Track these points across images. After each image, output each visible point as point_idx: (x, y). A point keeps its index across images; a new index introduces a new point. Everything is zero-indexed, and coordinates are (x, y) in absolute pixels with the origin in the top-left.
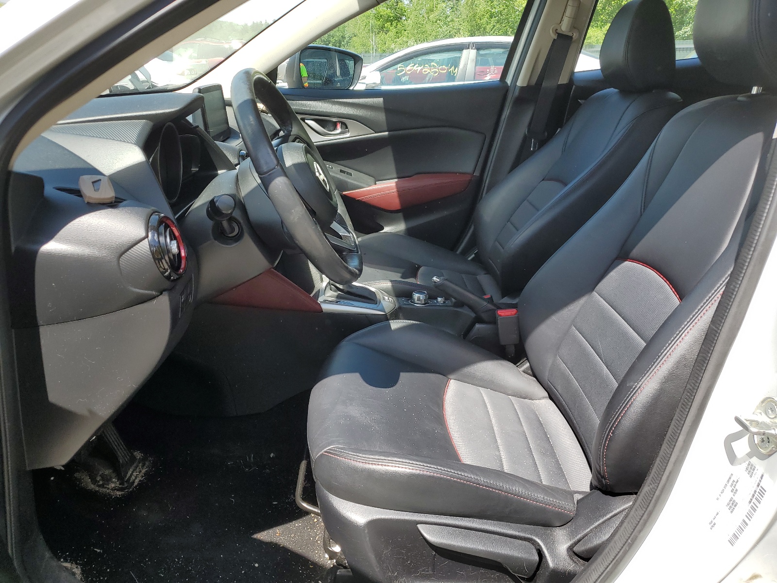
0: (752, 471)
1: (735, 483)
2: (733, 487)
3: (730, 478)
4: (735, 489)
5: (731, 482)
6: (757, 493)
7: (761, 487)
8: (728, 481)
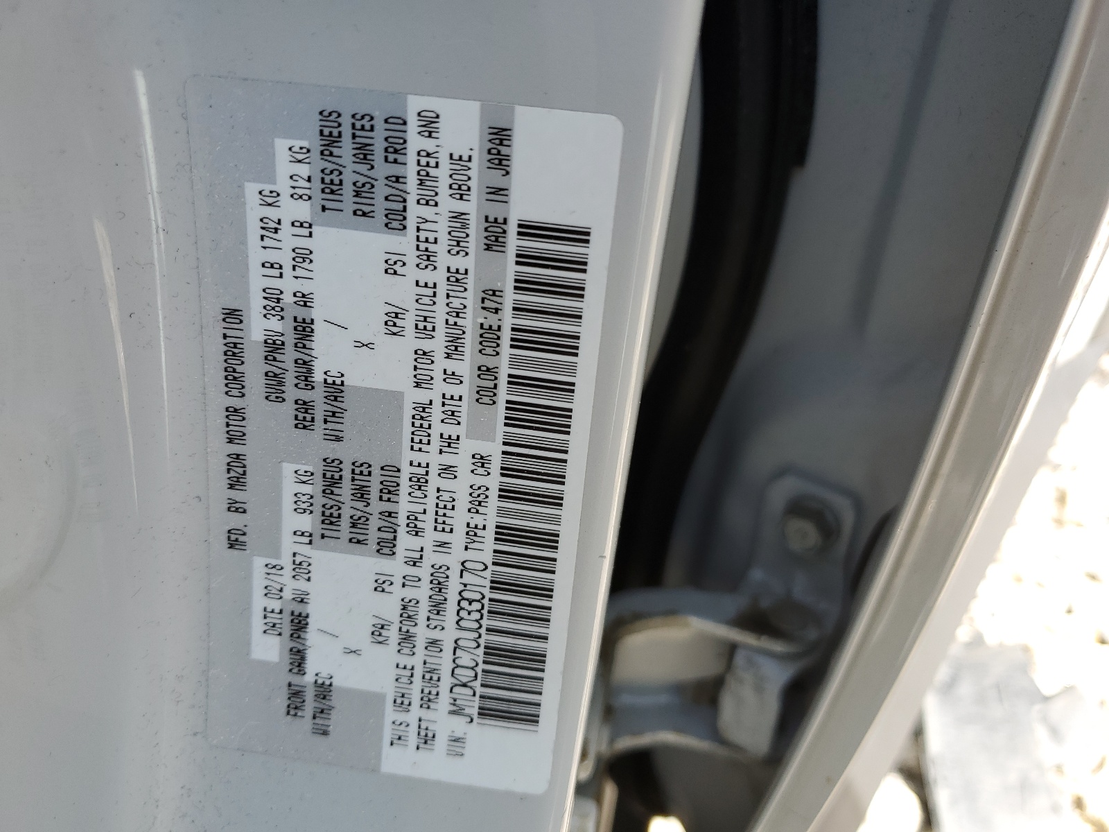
0: (382, 170)
1: (289, 356)
2: (291, 393)
3: (233, 351)
4: (317, 397)
5: (254, 370)
6: (510, 297)
7: (528, 230)
8: (233, 379)
